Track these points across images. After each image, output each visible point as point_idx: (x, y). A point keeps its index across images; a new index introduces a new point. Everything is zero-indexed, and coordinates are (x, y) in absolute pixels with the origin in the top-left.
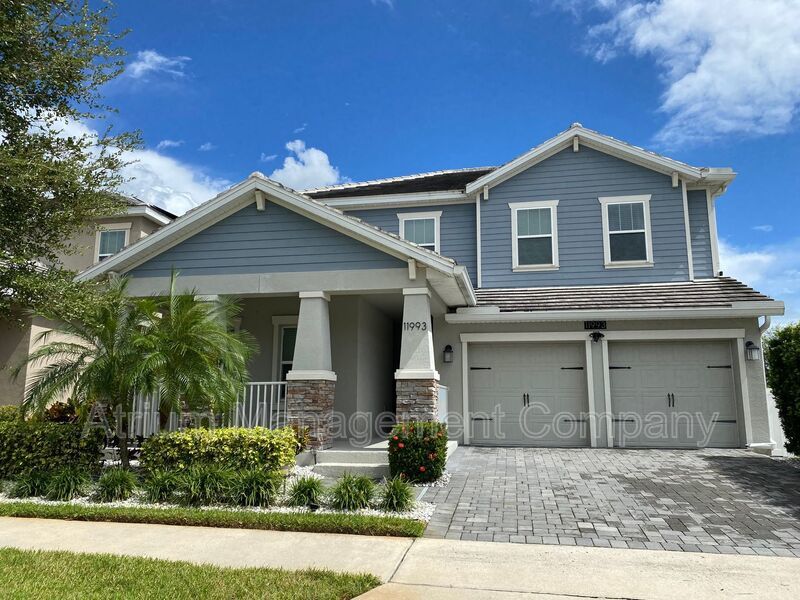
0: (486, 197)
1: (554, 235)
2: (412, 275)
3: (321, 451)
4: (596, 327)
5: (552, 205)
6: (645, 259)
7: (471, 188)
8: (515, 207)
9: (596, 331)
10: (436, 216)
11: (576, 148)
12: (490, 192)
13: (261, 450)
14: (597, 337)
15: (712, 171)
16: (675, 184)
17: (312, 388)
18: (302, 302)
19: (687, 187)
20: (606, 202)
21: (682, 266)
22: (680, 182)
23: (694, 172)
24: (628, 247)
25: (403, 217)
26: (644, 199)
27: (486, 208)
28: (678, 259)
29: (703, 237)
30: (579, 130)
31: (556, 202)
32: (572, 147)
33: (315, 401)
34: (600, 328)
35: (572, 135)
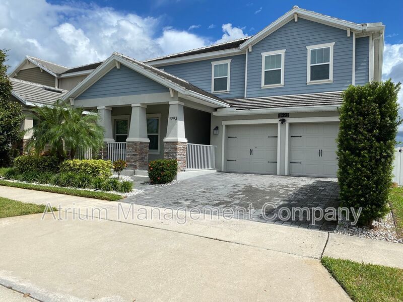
0: (250, 51)
1: (282, 68)
2: (172, 96)
3: (137, 171)
4: (283, 116)
5: (282, 52)
6: (329, 79)
7: (242, 46)
8: (264, 55)
9: (283, 118)
10: (228, 62)
11: (296, 20)
12: (253, 47)
13: (93, 168)
14: (283, 121)
15: (368, 25)
16: (349, 35)
17: (135, 145)
18: (133, 108)
19: (356, 36)
20: (310, 48)
21: (348, 82)
22: (351, 33)
23: (358, 27)
24: (320, 72)
25: (214, 64)
26: (331, 46)
27: (251, 56)
28: (347, 78)
29: (365, 64)
30: (297, 10)
31: (284, 51)
32: (294, 19)
33: (136, 151)
34: (286, 117)
35: (293, 12)
